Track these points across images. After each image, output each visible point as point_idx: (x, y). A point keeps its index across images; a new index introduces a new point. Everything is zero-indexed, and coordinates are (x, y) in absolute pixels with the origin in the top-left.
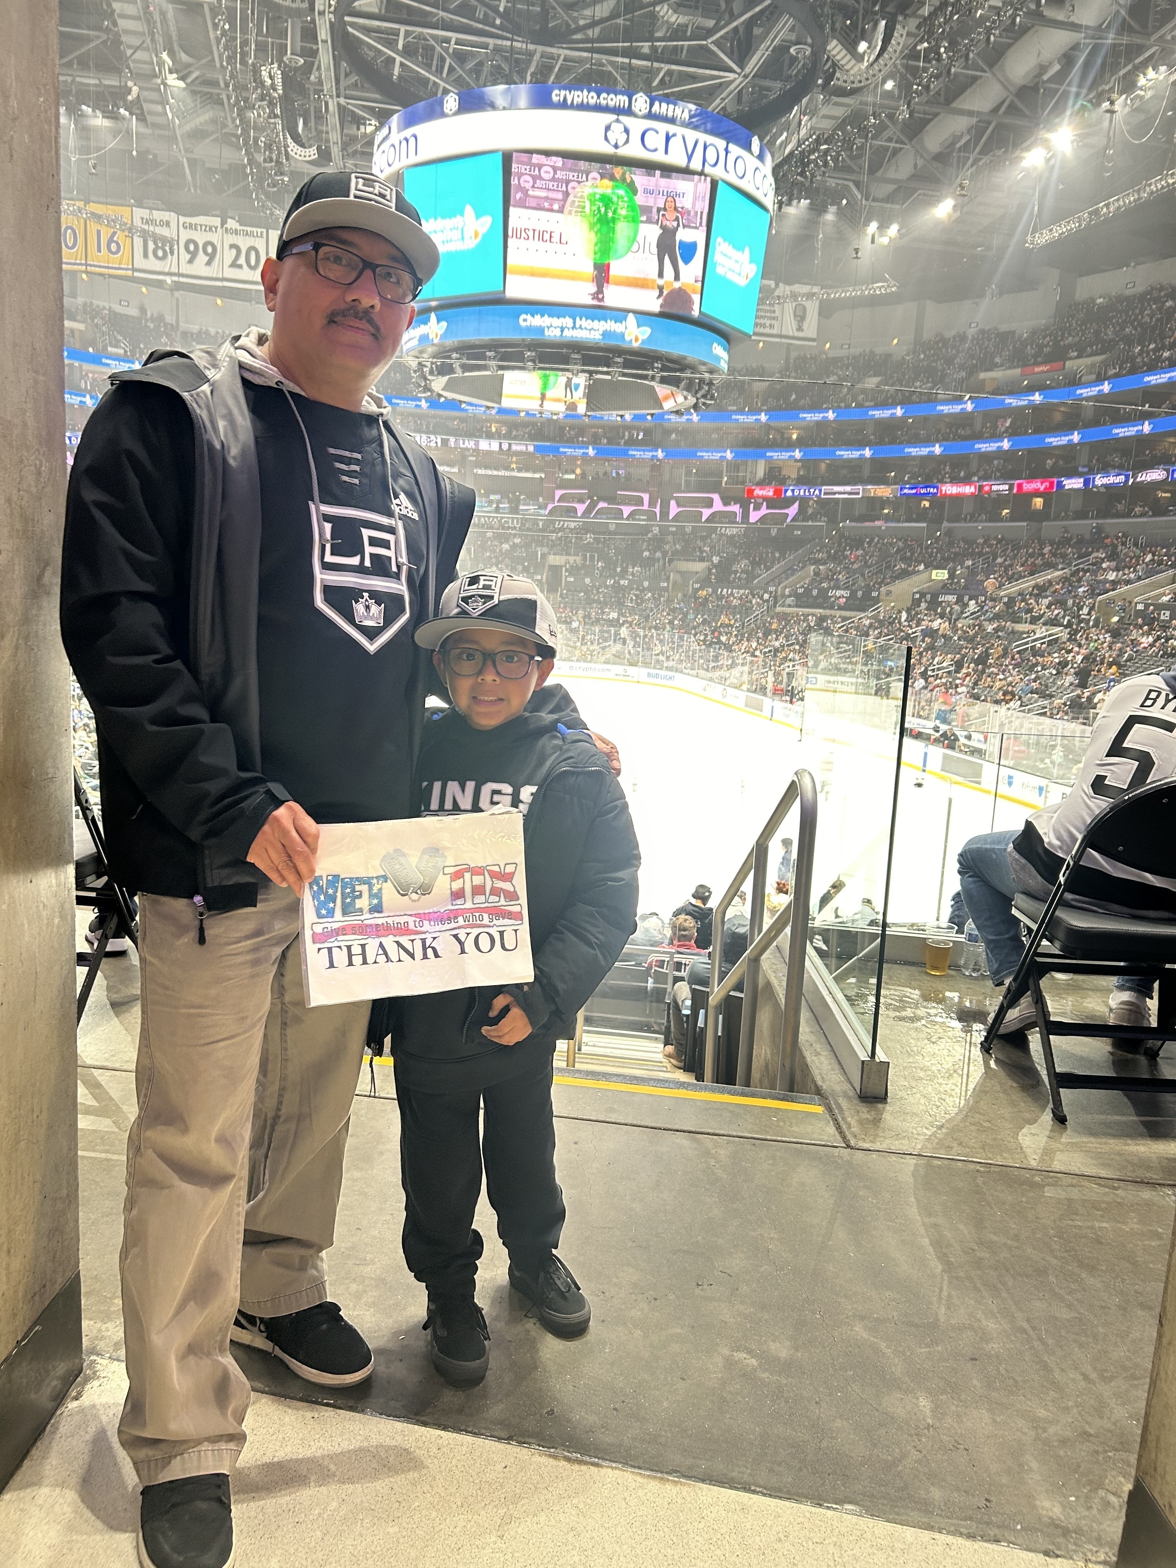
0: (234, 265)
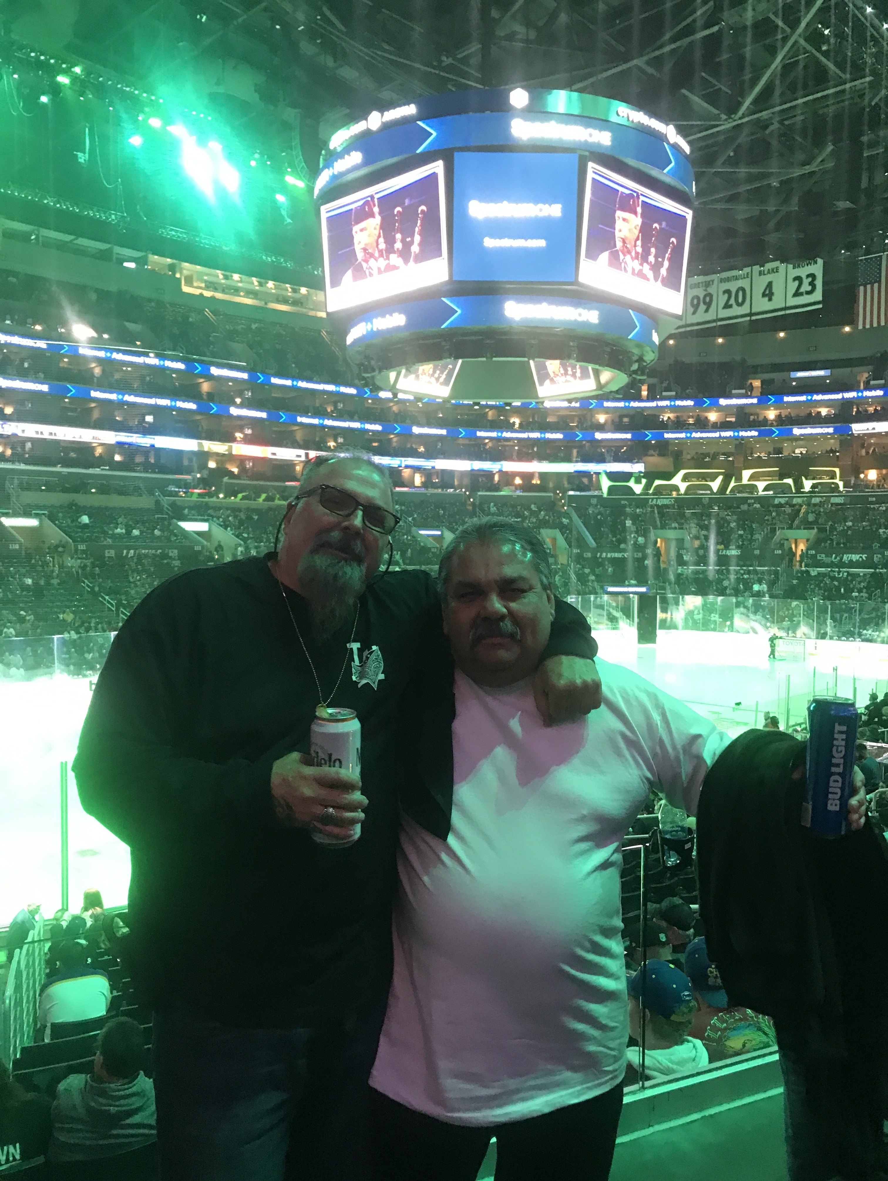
0: (727, 306)
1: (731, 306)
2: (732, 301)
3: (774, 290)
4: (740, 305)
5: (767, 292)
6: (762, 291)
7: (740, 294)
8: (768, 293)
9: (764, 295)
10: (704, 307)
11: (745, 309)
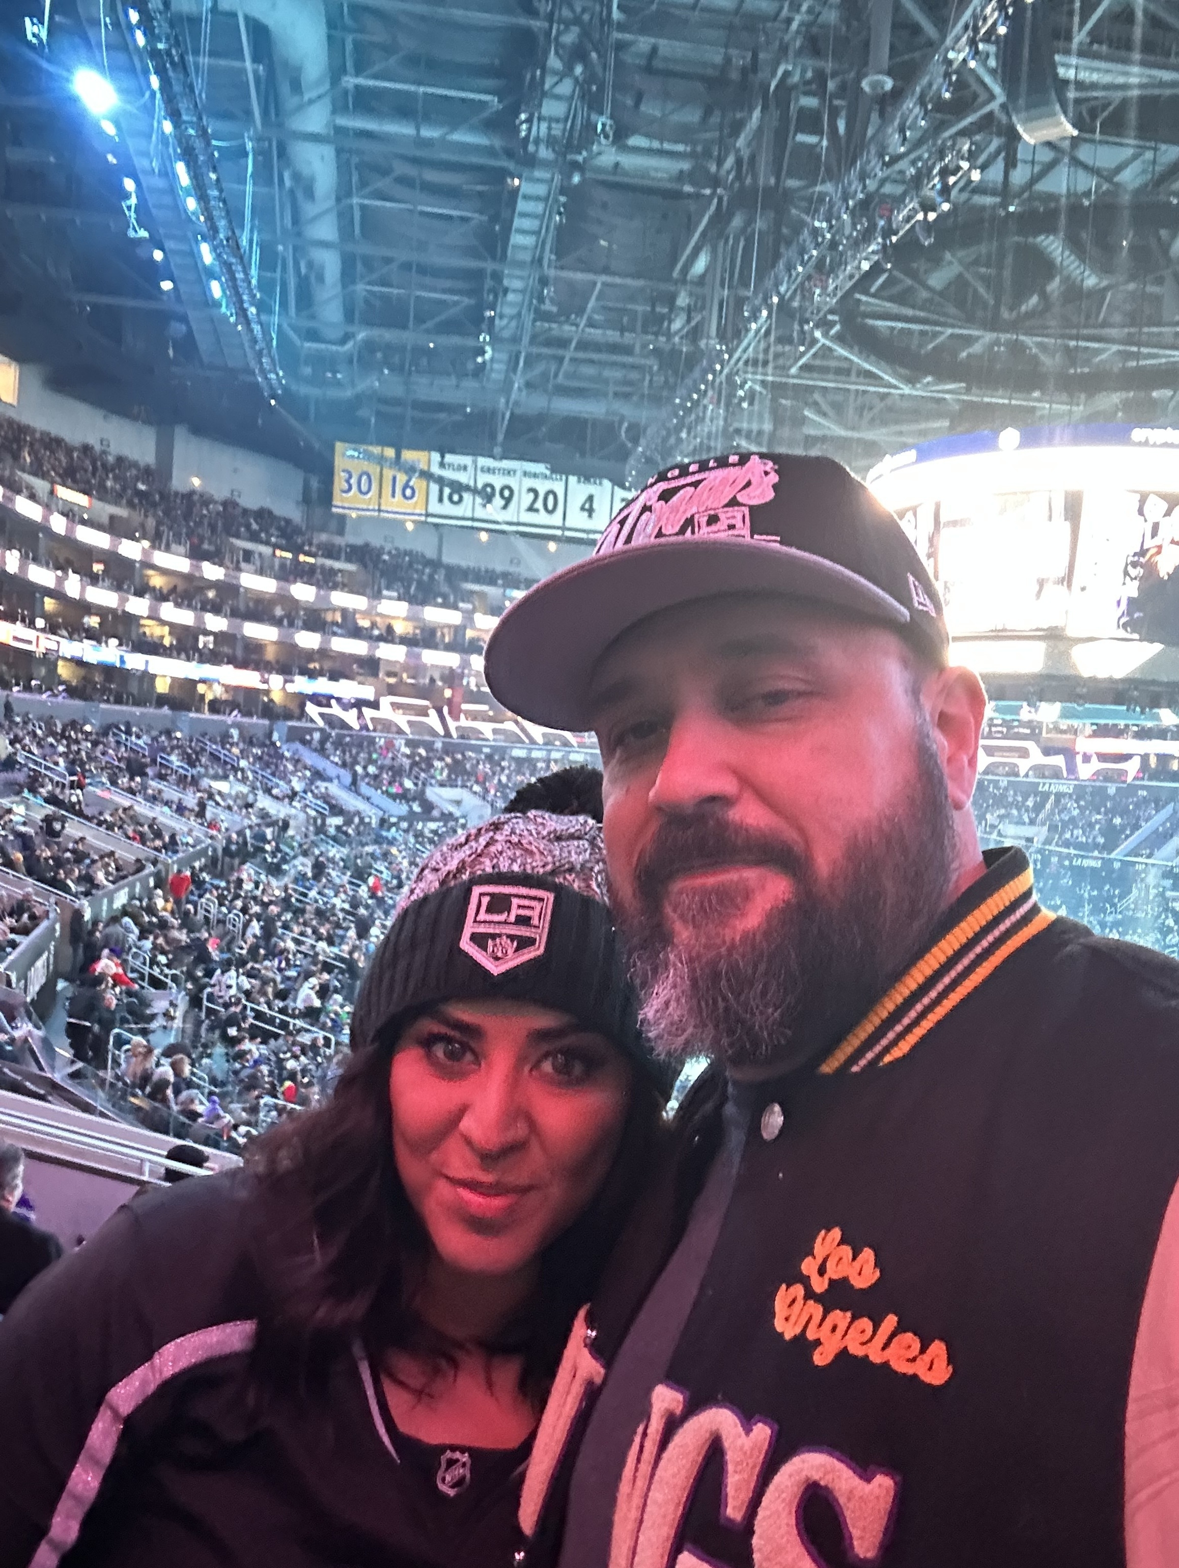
0: (531, 509)
1: (537, 511)
2: (539, 505)
3: (595, 506)
4: (550, 512)
5: (587, 506)
6: (580, 505)
7: (551, 498)
8: (588, 508)
9: (583, 509)
10: (503, 502)
11: (556, 519)
